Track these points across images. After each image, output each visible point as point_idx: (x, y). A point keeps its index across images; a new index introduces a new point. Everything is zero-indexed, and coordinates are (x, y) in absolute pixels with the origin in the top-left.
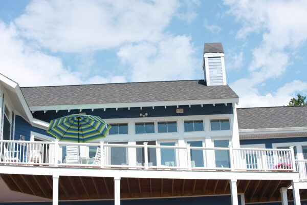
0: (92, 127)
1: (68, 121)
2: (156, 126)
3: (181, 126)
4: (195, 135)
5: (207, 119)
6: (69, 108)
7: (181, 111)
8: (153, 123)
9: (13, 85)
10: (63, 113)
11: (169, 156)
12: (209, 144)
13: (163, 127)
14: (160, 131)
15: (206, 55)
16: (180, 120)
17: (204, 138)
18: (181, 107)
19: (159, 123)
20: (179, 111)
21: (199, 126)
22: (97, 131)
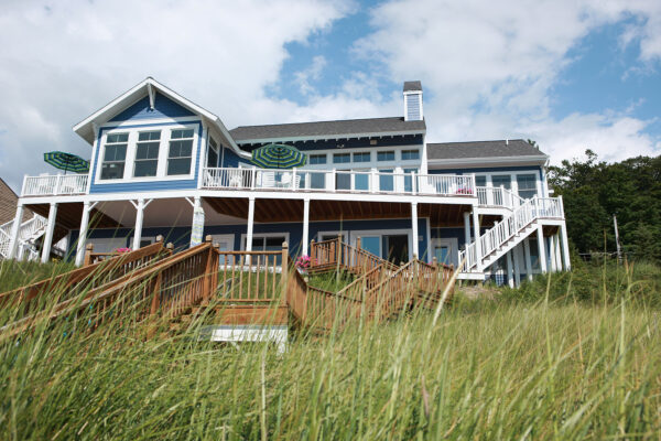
0: (292, 157)
1: (269, 152)
2: (352, 156)
3: (374, 156)
4: (386, 164)
5: (398, 150)
6: (262, 141)
7: (374, 142)
8: (349, 155)
9: (214, 118)
10: (258, 146)
11: (363, 183)
12: (399, 171)
13: (359, 157)
14: (355, 161)
15: (405, 93)
16: (374, 151)
17: (395, 167)
18: (373, 138)
19: (355, 154)
20: (372, 143)
21: (390, 156)
22: (297, 160)
